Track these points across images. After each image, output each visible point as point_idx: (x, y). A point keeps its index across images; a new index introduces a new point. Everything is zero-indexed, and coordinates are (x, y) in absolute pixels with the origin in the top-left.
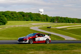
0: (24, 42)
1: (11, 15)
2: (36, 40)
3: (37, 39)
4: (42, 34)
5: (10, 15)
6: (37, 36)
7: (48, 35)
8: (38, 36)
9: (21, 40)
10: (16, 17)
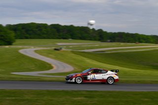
0: (69, 81)
1: (37, 30)
5: (34, 29)
7: (116, 72)
10: (45, 32)
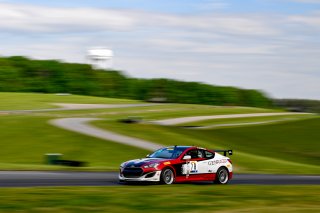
0: (143, 179)
2: (185, 172)
3: (187, 168)
4: (203, 151)
6: (190, 157)
7: (225, 155)
8: (192, 159)
9: (133, 171)
